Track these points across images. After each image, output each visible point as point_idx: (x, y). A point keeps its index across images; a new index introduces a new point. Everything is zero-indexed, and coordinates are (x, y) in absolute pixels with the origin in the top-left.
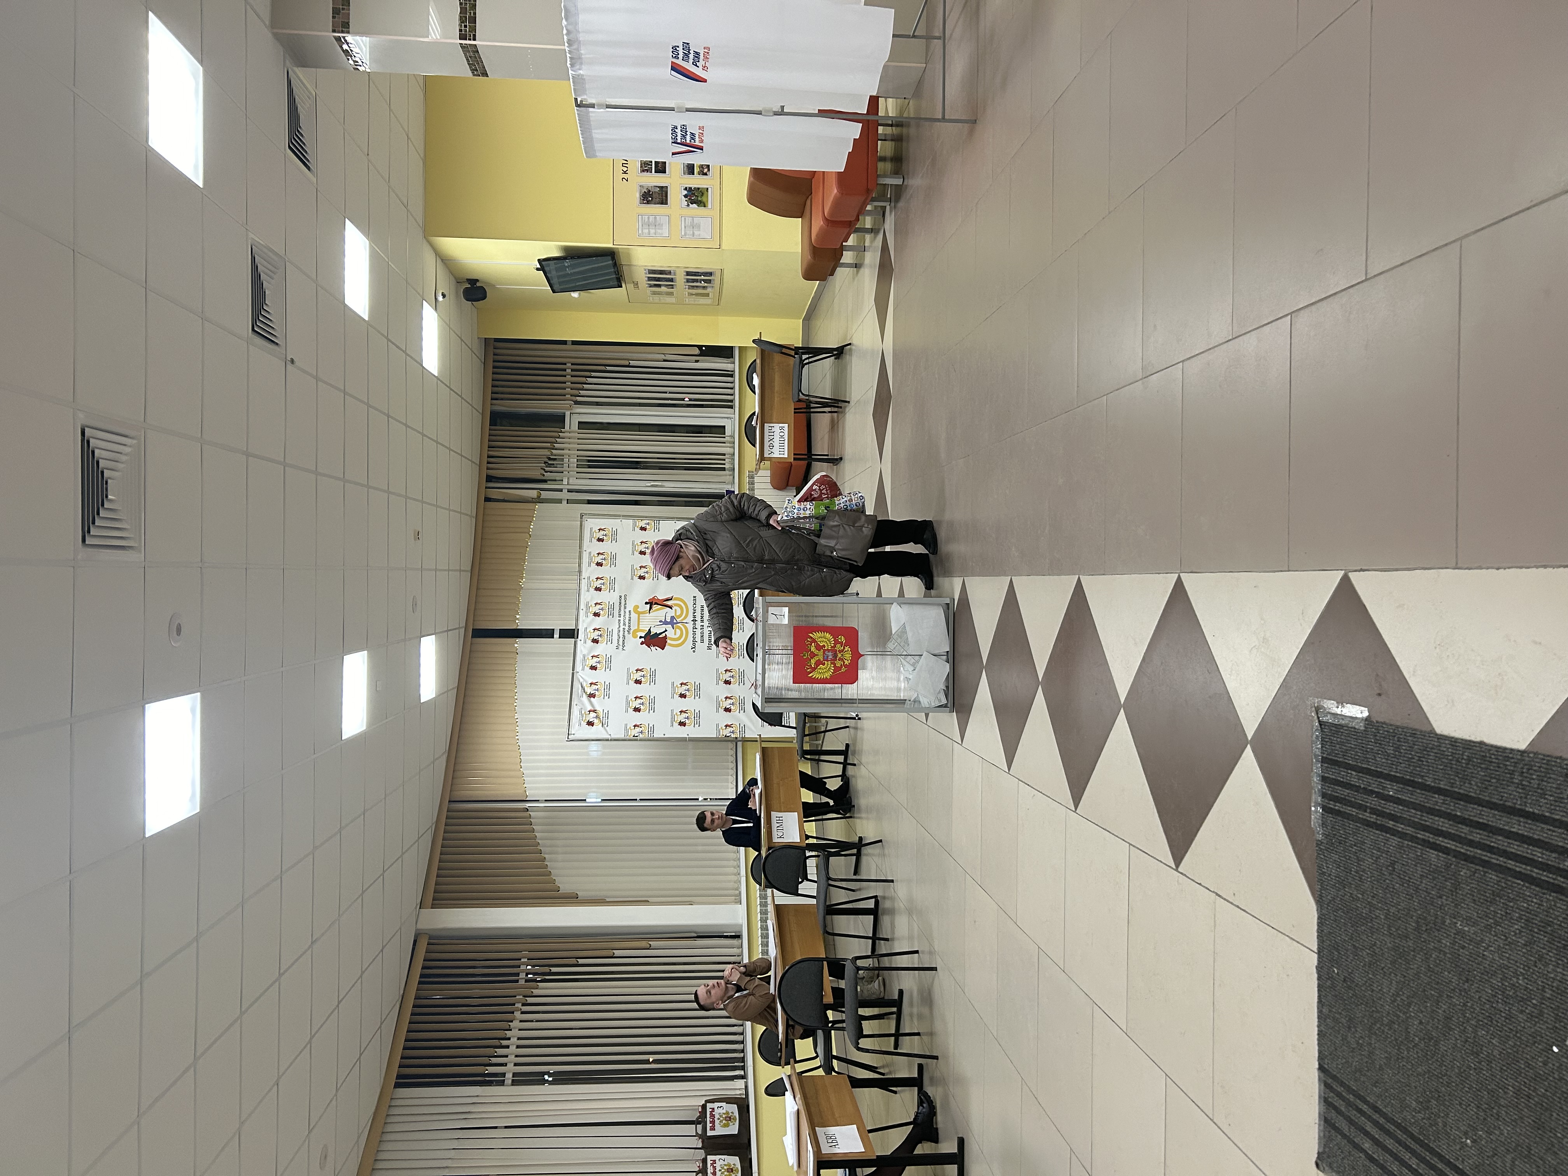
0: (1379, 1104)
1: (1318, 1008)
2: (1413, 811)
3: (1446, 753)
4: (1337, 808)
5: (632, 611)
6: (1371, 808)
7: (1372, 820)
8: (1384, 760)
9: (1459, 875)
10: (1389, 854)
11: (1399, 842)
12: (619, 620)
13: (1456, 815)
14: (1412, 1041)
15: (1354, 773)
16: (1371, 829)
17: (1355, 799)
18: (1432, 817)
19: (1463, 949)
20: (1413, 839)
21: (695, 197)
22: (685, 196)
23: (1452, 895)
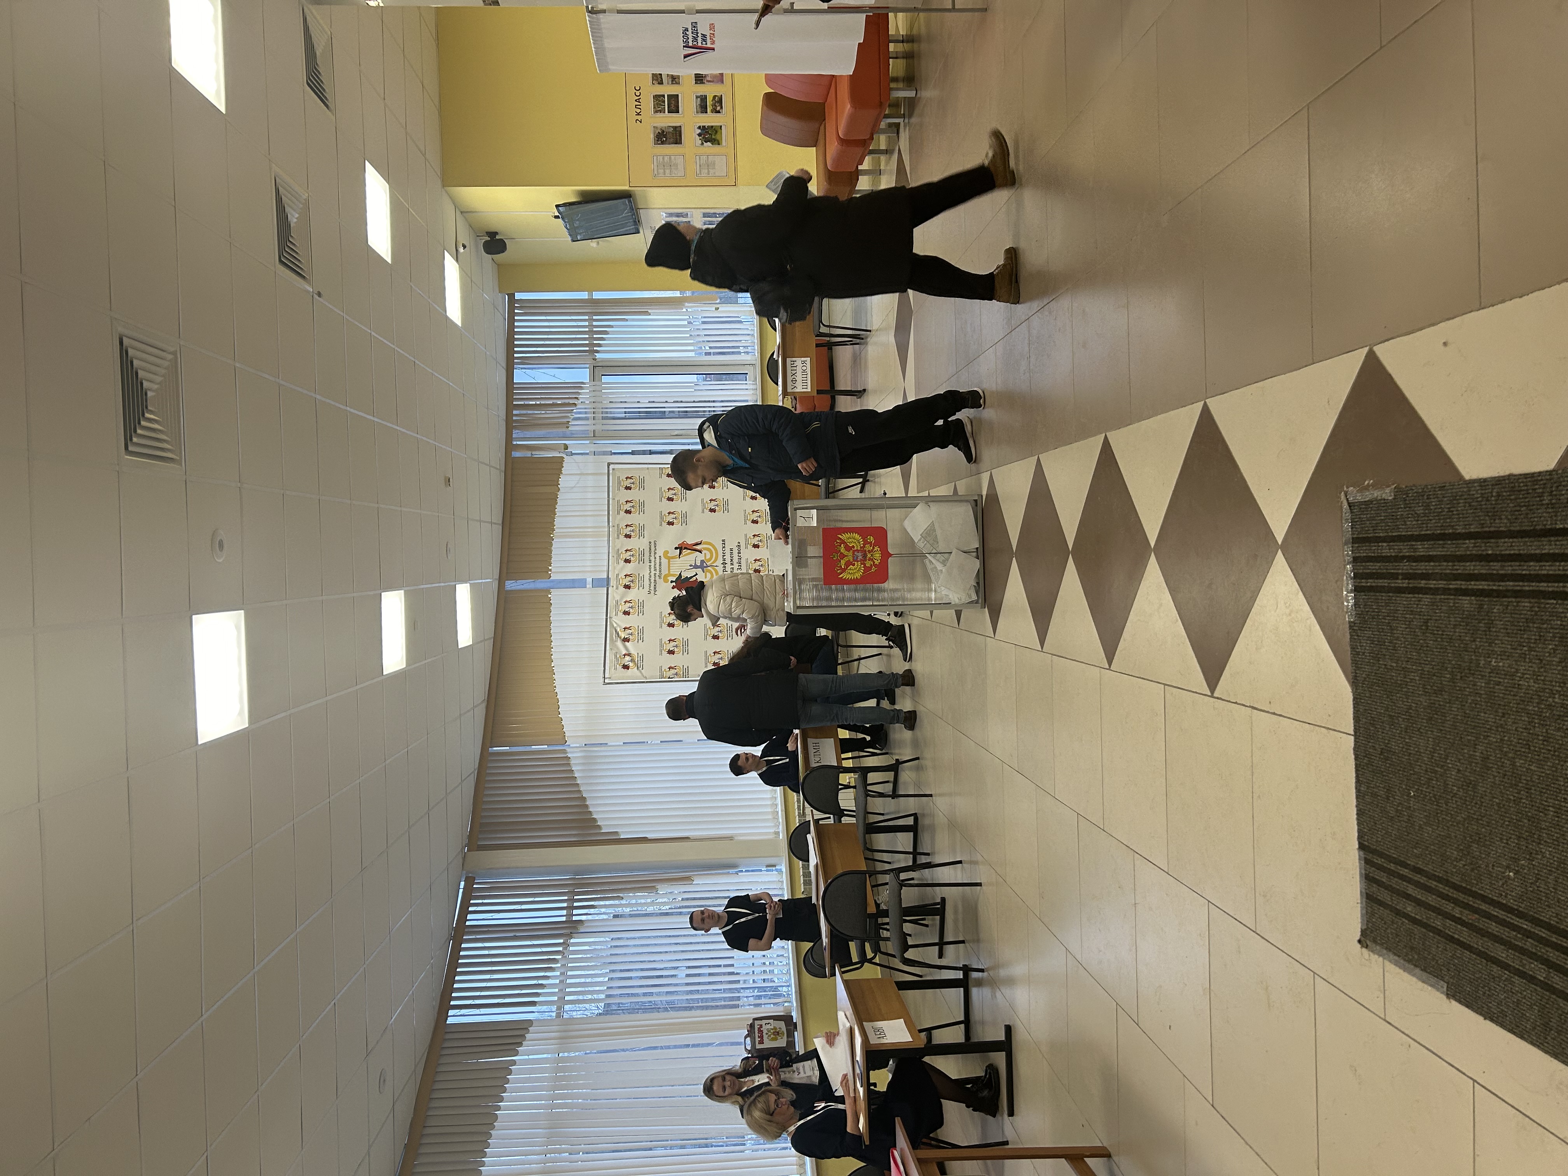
0: (1420, 865)
1: (1356, 788)
2: (1445, 564)
3: (1476, 496)
4: (1369, 584)
5: (662, 557)
6: (1402, 574)
7: (1405, 585)
8: (1414, 523)
9: (1493, 612)
10: (1422, 614)
11: (1431, 599)
12: (650, 566)
13: (1488, 554)
14: (1451, 792)
15: (1385, 544)
16: (1403, 595)
17: (1387, 569)
18: (1463, 564)
19: (1498, 685)
20: (1446, 591)
21: (709, 135)
22: (699, 135)
23: (1486, 635)
